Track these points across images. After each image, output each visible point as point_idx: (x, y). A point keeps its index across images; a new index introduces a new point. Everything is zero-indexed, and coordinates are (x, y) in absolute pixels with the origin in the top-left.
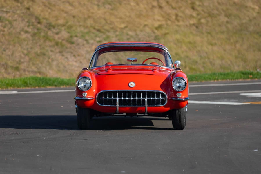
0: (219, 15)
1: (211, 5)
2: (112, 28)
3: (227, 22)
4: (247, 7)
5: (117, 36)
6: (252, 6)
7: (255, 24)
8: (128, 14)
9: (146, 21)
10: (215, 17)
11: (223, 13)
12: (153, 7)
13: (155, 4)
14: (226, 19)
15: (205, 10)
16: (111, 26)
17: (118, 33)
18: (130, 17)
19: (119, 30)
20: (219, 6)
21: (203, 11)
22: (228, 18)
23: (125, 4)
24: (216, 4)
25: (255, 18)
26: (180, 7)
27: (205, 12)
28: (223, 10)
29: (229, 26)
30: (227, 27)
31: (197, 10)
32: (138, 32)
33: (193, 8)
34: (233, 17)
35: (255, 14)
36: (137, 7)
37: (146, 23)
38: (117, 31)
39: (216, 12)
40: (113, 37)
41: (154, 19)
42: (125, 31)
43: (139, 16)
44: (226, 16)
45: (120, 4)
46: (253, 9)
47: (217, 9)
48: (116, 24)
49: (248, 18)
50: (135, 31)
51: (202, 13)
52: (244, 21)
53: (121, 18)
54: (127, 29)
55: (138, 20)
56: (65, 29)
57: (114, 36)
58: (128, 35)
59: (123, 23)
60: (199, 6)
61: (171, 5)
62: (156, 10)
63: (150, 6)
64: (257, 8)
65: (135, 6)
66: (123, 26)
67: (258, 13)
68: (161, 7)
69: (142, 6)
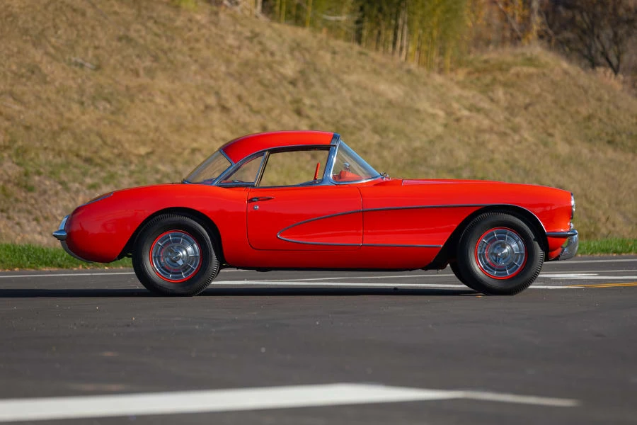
0: (360, 130)
1: (339, 107)
2: (119, 155)
3: (380, 145)
4: (418, 111)
5: (132, 173)
6: (431, 110)
7: (443, 150)
8: (152, 125)
9: (195, 140)
10: (352, 133)
11: (369, 127)
12: (207, 107)
13: (212, 100)
14: (377, 138)
15: (327, 119)
16: (116, 151)
17: (133, 167)
18: (157, 129)
19: (135, 160)
20: (357, 110)
21: (322, 118)
22: (381, 136)
23: (143, 101)
24: (350, 104)
25: (440, 137)
26: (270, 110)
27: (326, 123)
28: (365, 116)
29: (385, 153)
30: (381, 157)
31: (308, 117)
32: (180, 167)
33: (299, 113)
34: (392, 135)
35: (440, 129)
36: (171, 108)
37: (195, 145)
38: (131, 163)
39: (350, 122)
40: (123, 176)
41: (213, 137)
42: (149, 162)
43: (179, 128)
44: (375, 131)
45: (132, 101)
46: (434, 116)
47: (354, 117)
48: (127, 145)
49: (424, 139)
50: (173, 162)
51: (322, 123)
52: (417, 144)
53: (136, 133)
54: (154, 158)
55: (175, 138)
56: (10, 156)
57: (126, 173)
58: (157, 171)
59: (144, 143)
60: (312, 107)
61: (249, 105)
62: (216, 116)
63: (202, 107)
64: (441, 113)
65: (165, 106)
66: (143, 150)
67: (446, 126)
68: (225, 109)
69: (181, 105)
